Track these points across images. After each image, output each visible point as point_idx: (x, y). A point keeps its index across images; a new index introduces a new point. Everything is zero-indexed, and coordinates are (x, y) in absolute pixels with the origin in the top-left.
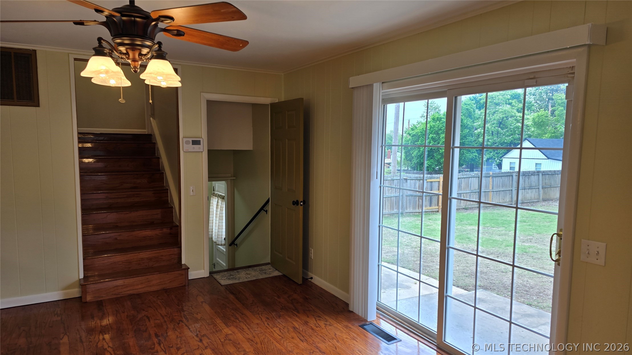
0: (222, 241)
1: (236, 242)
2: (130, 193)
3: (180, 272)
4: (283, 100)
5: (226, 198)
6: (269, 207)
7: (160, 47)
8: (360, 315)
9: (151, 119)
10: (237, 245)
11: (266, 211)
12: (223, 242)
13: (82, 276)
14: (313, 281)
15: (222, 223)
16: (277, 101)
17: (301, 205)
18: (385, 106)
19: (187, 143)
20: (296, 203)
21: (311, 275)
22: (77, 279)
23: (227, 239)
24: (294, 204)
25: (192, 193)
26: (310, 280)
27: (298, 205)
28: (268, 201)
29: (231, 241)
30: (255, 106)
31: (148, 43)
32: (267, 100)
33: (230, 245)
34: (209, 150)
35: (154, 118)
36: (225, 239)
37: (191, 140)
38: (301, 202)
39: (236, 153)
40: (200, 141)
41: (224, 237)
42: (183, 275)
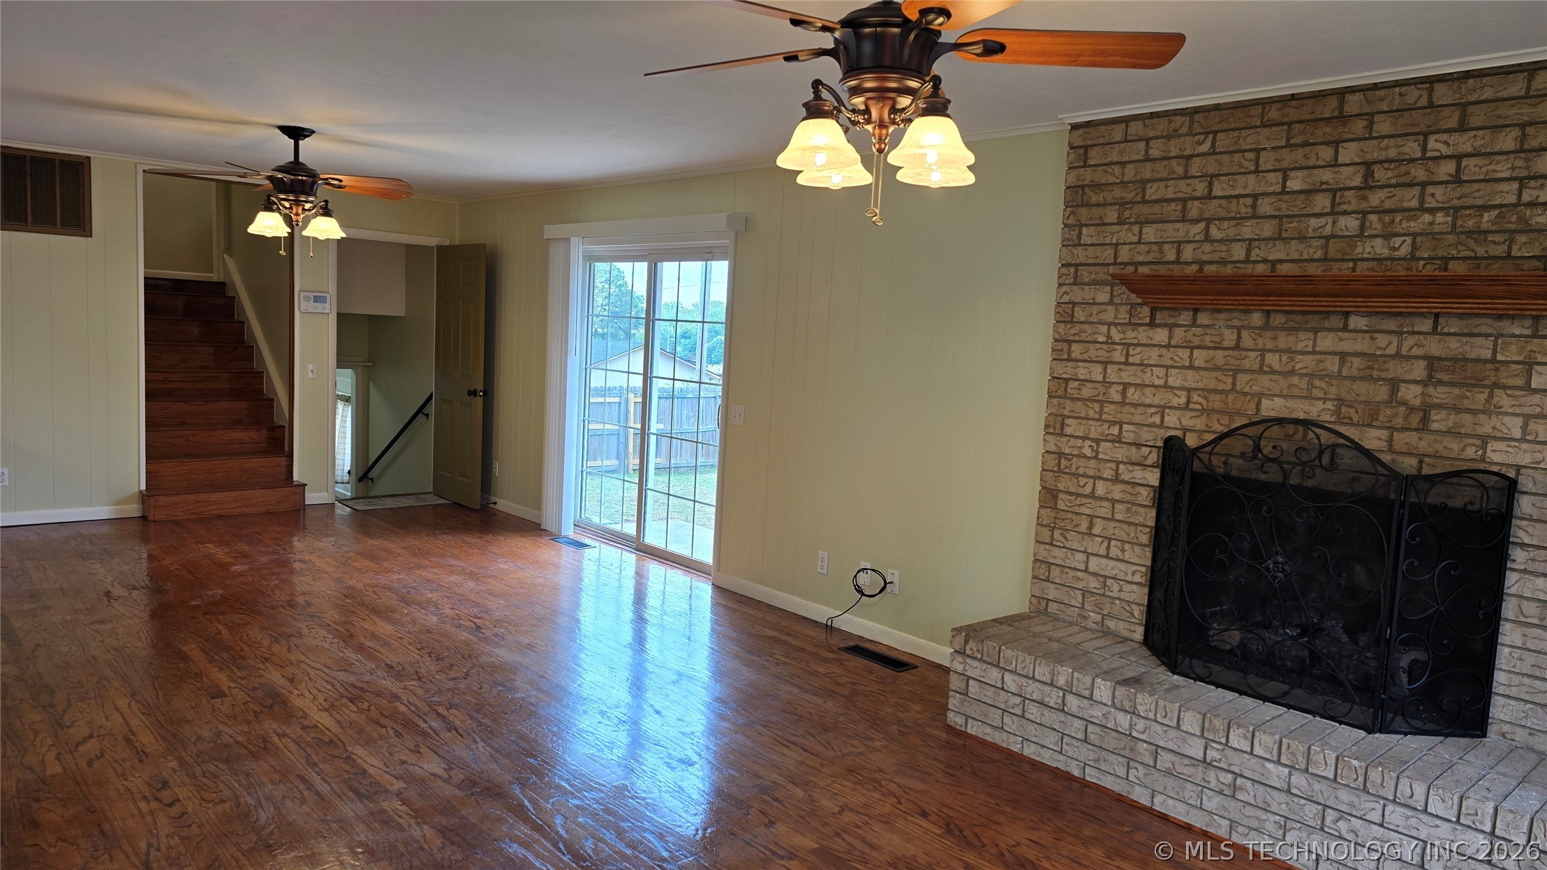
0: (343, 476)
1: (371, 475)
2: (204, 374)
3: (291, 489)
4: (457, 243)
5: (353, 399)
6: (432, 409)
7: (326, 205)
8: (553, 531)
9: (225, 256)
10: (372, 479)
11: (427, 415)
12: (346, 478)
13: (143, 487)
14: (497, 507)
15: (345, 443)
16: (447, 243)
17: (480, 396)
18: (592, 265)
19: (307, 299)
20: (473, 393)
21: (494, 499)
22: (136, 490)
23: (353, 473)
24: (469, 395)
25: (310, 375)
26: (492, 506)
27: (475, 395)
28: (430, 397)
29: (361, 474)
30: (409, 248)
31: (311, 199)
32: (433, 242)
33: (360, 480)
34: (339, 315)
35: (231, 255)
36: (349, 472)
37: (311, 295)
38: (481, 391)
39: (372, 319)
40: (326, 297)
41: (347, 468)
42: (296, 493)
